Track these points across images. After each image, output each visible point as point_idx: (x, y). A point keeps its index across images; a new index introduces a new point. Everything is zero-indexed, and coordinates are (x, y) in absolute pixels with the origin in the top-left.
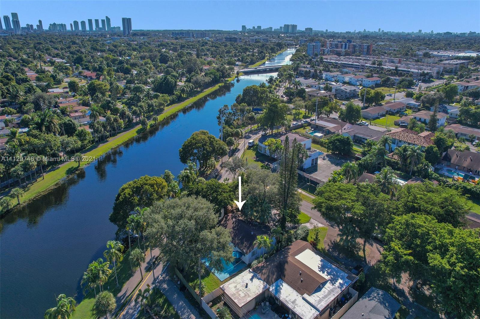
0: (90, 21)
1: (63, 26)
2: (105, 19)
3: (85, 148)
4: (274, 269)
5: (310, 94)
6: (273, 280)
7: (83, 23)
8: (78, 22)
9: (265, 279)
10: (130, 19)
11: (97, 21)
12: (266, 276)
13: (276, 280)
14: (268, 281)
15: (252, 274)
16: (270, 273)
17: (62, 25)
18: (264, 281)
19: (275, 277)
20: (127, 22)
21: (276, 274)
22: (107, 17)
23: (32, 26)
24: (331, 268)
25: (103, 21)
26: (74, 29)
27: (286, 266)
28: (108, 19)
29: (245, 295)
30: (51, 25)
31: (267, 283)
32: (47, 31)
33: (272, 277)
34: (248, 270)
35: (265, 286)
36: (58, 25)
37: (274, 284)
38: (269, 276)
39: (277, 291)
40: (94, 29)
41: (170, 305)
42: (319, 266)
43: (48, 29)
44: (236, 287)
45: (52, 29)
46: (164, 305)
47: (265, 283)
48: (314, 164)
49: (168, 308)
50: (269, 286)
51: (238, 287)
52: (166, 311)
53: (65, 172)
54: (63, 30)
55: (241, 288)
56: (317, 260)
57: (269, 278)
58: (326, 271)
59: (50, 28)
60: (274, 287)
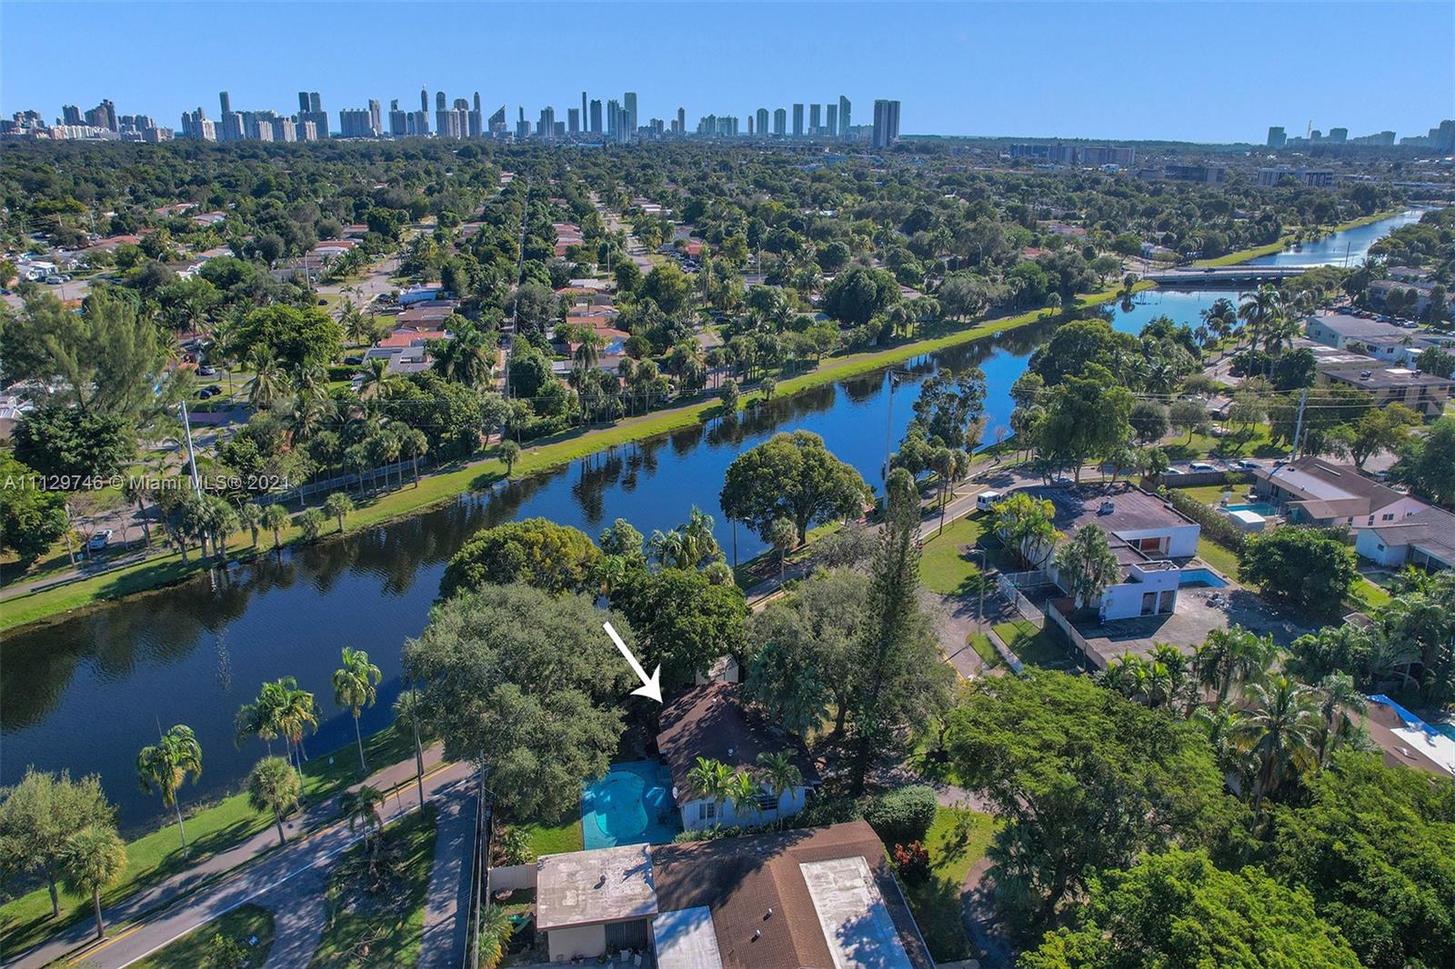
0: (798, 109)
1: (730, 122)
2: (837, 102)
3: (550, 433)
4: (707, 872)
5: (1335, 373)
6: (684, 900)
7: (780, 115)
8: (767, 113)
9: (662, 886)
10: (896, 104)
11: (815, 109)
12: (670, 879)
13: (694, 904)
14: (666, 899)
15: (642, 860)
16: (687, 880)
17: (729, 119)
18: (657, 891)
19: (695, 893)
20: (887, 112)
21: (705, 886)
22: (843, 98)
23: (661, 123)
24: (886, 941)
25: (832, 109)
26: (755, 130)
27: (749, 881)
28: (846, 104)
29: (577, 905)
30: (703, 119)
31: (659, 901)
32: (692, 135)
33: (687, 893)
34: (640, 846)
35: (646, 906)
36: (720, 120)
37: (679, 913)
38: (679, 884)
39: (672, 934)
40: (805, 131)
41: (429, 857)
42: (849, 921)
43: (695, 130)
44: (572, 875)
45: (703, 130)
46: (416, 851)
47: (654, 898)
48: (1156, 613)
49: (419, 862)
50: (661, 910)
51: (578, 877)
52: (408, 868)
53: (470, 480)
54: (729, 132)
55: (583, 882)
56: (861, 901)
57: (676, 889)
58: (861, 943)
59: (699, 128)
60: (670, 921)
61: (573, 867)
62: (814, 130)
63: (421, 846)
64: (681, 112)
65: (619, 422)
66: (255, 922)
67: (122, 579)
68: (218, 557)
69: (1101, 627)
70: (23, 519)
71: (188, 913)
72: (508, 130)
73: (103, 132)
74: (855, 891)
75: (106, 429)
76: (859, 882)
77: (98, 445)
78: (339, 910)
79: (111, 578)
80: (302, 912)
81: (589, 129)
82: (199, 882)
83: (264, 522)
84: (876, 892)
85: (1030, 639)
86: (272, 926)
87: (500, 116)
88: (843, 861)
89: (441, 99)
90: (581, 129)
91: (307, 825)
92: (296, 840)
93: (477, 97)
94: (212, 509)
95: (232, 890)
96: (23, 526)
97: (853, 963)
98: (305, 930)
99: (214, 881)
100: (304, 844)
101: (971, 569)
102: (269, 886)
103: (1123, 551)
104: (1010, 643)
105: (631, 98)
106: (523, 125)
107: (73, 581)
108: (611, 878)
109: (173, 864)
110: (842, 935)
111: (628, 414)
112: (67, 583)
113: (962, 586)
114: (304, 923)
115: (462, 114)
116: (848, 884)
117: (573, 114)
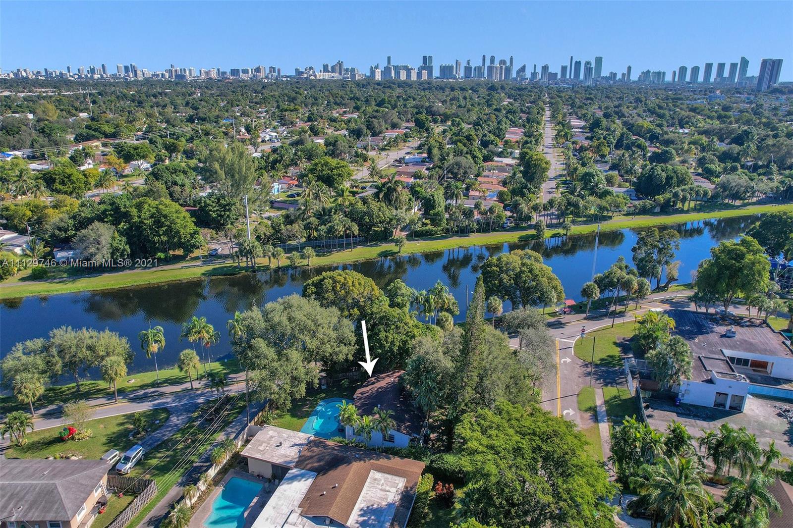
0: (709, 66)
1: (660, 75)
3: (431, 235)
4: (327, 457)
6: (309, 466)
8: (686, 68)
9: (304, 456)
10: (780, 61)
11: (721, 66)
12: (309, 454)
13: (312, 470)
14: (301, 462)
15: (304, 442)
16: (316, 457)
17: (659, 73)
18: (300, 457)
19: (316, 464)
20: (772, 67)
21: (321, 463)
22: (743, 58)
23: (615, 74)
24: (382, 523)
25: (734, 66)
26: (676, 79)
28: (745, 63)
29: (265, 451)
30: (643, 73)
31: (298, 462)
32: (634, 82)
33: (312, 463)
34: (310, 435)
35: (290, 462)
36: (653, 73)
37: (303, 471)
38: (311, 457)
39: (294, 478)
40: (712, 80)
41: (239, 413)
42: (372, 505)
43: (637, 79)
44: (272, 437)
45: (642, 79)
46: (236, 409)
47: (296, 460)
48: (727, 408)
49: (234, 414)
50: (296, 467)
51: (273, 439)
52: (229, 414)
53: (379, 252)
54: (658, 80)
55: (274, 442)
56: (387, 499)
57: (308, 459)
58: (369, 519)
59: (640, 78)
60: (298, 473)
61: (275, 434)
62: (719, 80)
63: (240, 407)
64: (629, 68)
65: (472, 235)
66: (163, 415)
67: (214, 269)
68: (253, 267)
69: (675, 405)
70: (183, 236)
71: (146, 403)
72: (526, 77)
73: (336, 76)
74: (388, 493)
75: (228, 204)
76: (394, 490)
77: (224, 211)
78: (193, 422)
79: (210, 268)
80: (180, 418)
81: (572, 77)
82: (157, 394)
83: (273, 255)
84: (398, 498)
85: (621, 400)
86: (167, 419)
87: (523, 69)
88: (394, 477)
89: (492, 60)
90: (568, 77)
91: (205, 385)
92: (197, 389)
93: (511, 59)
94: (251, 245)
95: (164, 401)
96: (183, 240)
97: (357, 525)
98: (176, 425)
99: (162, 395)
100: (199, 392)
101: (616, 351)
102: (177, 404)
103: (720, 362)
104: (607, 399)
105: (599, 61)
106: (534, 74)
107: (198, 266)
108: (286, 444)
109: (154, 385)
110: (364, 510)
111: (479, 231)
112: (194, 266)
113: (602, 360)
114: (178, 422)
115: (501, 68)
116: (387, 488)
117: (564, 69)
